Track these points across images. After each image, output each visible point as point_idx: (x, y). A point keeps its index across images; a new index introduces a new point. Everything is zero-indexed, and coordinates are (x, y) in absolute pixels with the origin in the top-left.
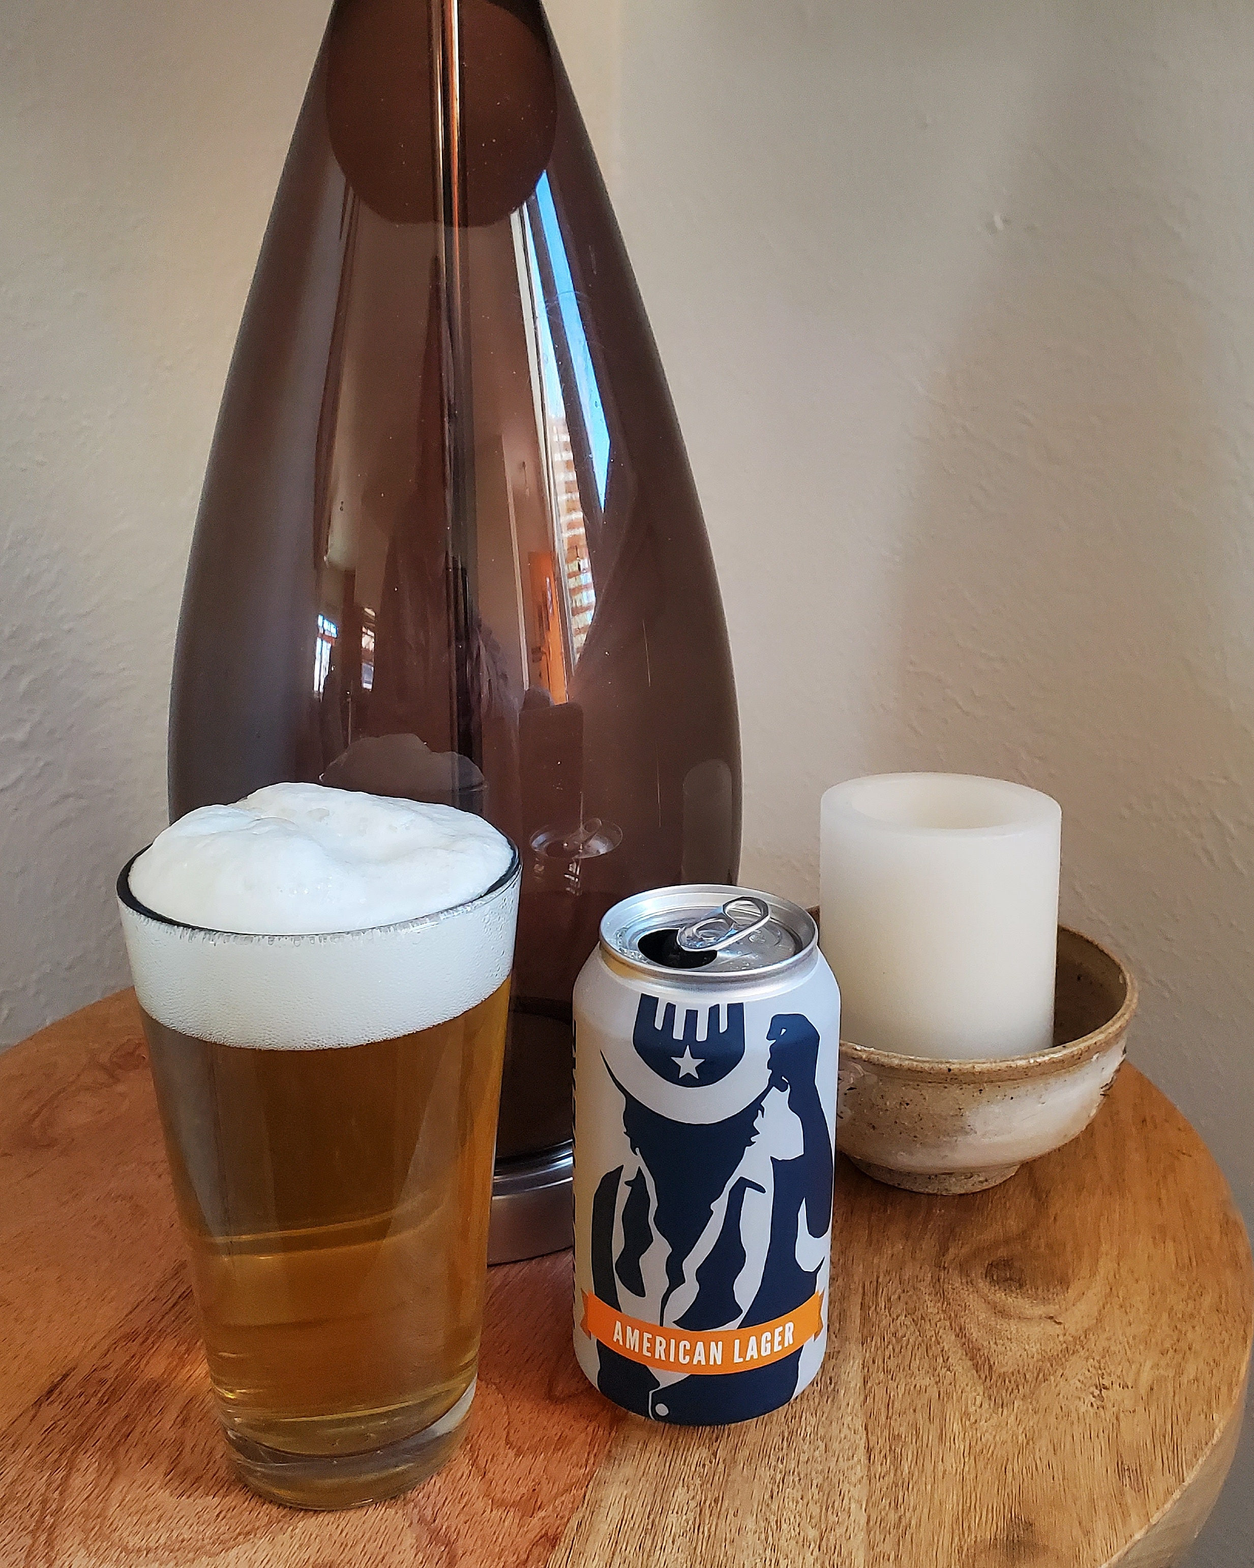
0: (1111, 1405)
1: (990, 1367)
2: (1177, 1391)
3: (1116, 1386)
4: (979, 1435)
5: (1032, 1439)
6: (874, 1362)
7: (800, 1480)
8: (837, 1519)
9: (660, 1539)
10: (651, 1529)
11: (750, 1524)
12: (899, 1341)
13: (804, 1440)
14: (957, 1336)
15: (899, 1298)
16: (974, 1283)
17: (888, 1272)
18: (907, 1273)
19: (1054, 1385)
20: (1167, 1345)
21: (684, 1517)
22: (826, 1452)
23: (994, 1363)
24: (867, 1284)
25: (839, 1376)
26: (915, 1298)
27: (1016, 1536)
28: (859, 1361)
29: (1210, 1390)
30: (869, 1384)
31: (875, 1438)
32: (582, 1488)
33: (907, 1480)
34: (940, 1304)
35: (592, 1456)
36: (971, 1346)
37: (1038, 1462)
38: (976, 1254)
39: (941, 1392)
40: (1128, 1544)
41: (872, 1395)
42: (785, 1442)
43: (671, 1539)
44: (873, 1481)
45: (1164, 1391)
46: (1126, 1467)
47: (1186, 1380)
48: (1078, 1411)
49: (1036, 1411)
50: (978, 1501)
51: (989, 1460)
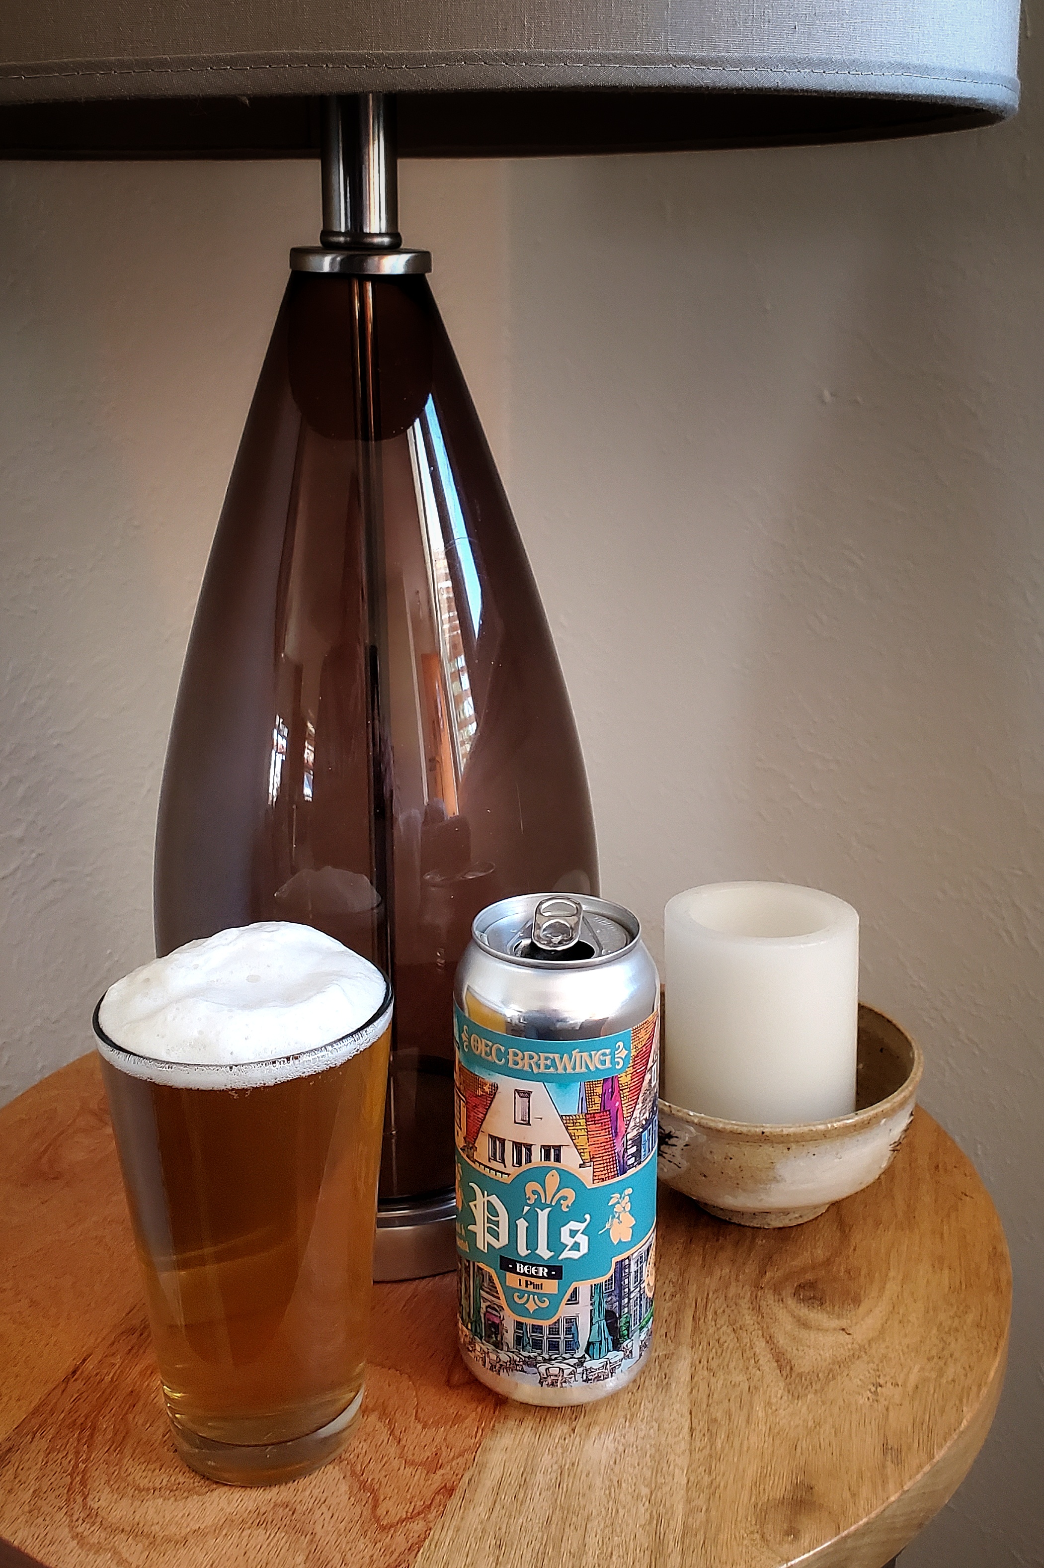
0: (883, 1399)
1: (791, 1369)
2: (937, 1389)
3: (889, 1384)
4: (778, 1420)
5: (819, 1424)
6: (700, 1362)
7: (637, 1451)
8: (664, 1481)
9: (530, 1492)
10: (524, 1484)
11: (598, 1482)
12: (721, 1346)
13: (642, 1421)
14: (768, 1342)
15: (724, 1311)
16: (784, 1300)
17: (716, 1291)
18: (732, 1291)
19: (840, 1383)
20: (934, 1353)
21: (549, 1477)
22: (658, 1430)
23: (795, 1364)
24: (699, 1300)
25: (672, 1372)
26: (736, 1311)
27: (799, 1496)
28: (688, 1361)
29: (963, 1388)
30: (696, 1379)
31: (696, 1420)
32: (472, 1453)
33: (719, 1453)
34: (755, 1318)
35: (480, 1431)
36: (777, 1351)
37: (822, 1442)
38: (787, 1278)
39: (751, 1388)
40: (884, 1505)
41: (697, 1389)
42: (627, 1423)
43: (538, 1494)
44: (693, 1453)
45: (926, 1389)
46: (890, 1447)
47: (945, 1381)
48: (856, 1404)
49: (824, 1403)
50: (773, 1470)
51: (784, 1439)
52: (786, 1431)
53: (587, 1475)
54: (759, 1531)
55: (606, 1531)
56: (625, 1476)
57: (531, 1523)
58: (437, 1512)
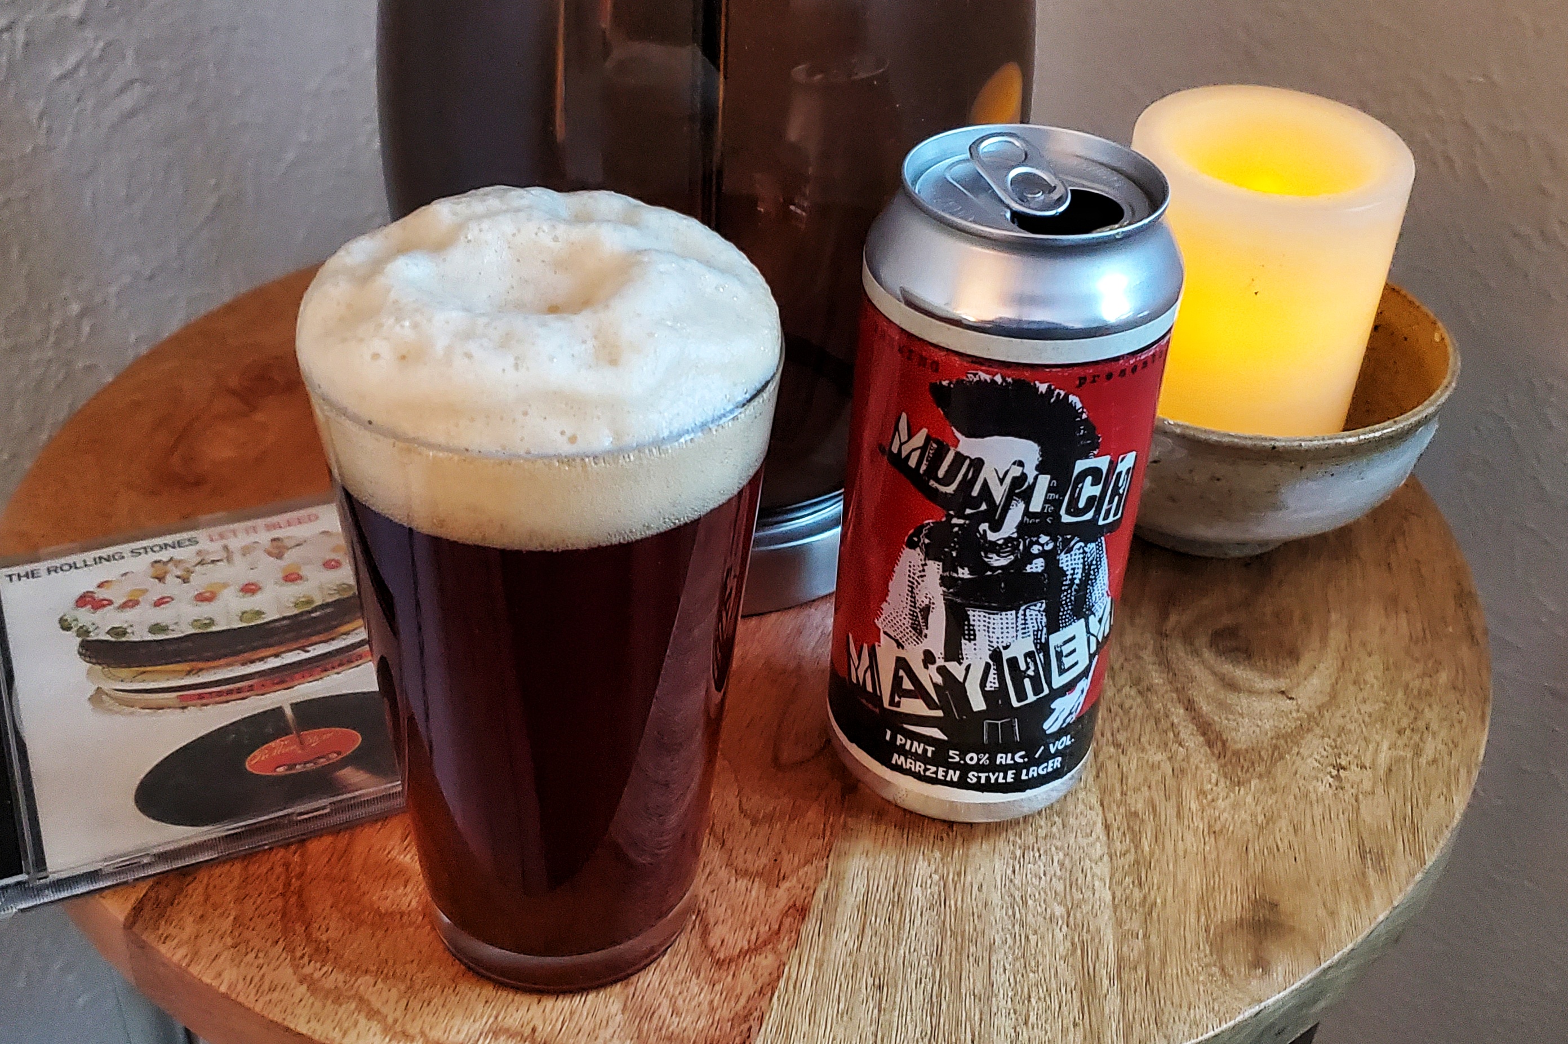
0: (1350, 786)
1: (1224, 745)
2: (1416, 773)
3: (1353, 767)
4: (1217, 814)
5: (1272, 819)
8: (1081, 896)
9: (908, 913)
10: (898, 899)
11: (996, 899)
12: (1127, 713)
14: (1187, 709)
15: (1123, 667)
16: (1199, 652)
18: (1130, 640)
19: (1290, 765)
20: (1405, 723)
21: (929, 891)
23: (1227, 739)
27: (1261, 917)
29: (1448, 772)
31: (1112, 815)
32: (823, 859)
33: (1148, 858)
34: (1165, 676)
35: (829, 829)
36: (1201, 721)
37: (1279, 842)
38: (1198, 623)
39: (1176, 770)
40: (1371, 926)
43: (919, 913)
44: (1114, 858)
45: (1402, 773)
46: (1368, 850)
47: (1424, 762)
48: (1316, 791)
49: (1274, 791)
50: (1222, 881)
51: (1229, 839)
52: (1231, 828)
53: (980, 888)
54: (1218, 964)
55: (1018, 964)
56: (1029, 889)
57: (916, 953)
58: (789, 940)
